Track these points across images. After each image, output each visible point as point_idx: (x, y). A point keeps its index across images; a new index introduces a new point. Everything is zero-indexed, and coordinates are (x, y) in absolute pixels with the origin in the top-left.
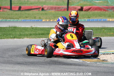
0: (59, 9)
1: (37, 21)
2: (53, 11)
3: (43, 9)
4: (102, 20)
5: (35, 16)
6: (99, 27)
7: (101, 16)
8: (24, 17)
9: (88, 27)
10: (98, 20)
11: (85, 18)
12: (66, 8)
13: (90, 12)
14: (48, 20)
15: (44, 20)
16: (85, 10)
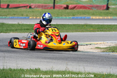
0: (46, 7)
1: (25, 19)
3: (30, 7)
4: (86, 18)
5: (23, 13)
6: (82, 24)
7: (85, 14)
8: (12, 15)
9: (71, 24)
10: (82, 17)
11: (69, 15)
12: (53, 6)
13: (75, 11)
14: (34, 18)
15: (31, 18)
16: (71, 9)
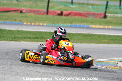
1: (19, 24)
2: (32, 14)
3: (21, 12)
4: (85, 26)
5: (15, 18)
8: (4, 19)
10: (81, 26)
12: (46, 12)
14: (29, 24)
15: (25, 23)
16: (65, 15)
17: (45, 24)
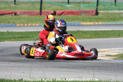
0: (32, 14)
1: (12, 26)
2: (26, 16)
3: (15, 14)
4: (76, 24)
5: (9, 20)
6: (75, 30)
7: (75, 20)
12: (39, 12)
13: (63, 16)
14: (22, 25)
15: (18, 25)
16: (58, 15)
17: (38, 25)
